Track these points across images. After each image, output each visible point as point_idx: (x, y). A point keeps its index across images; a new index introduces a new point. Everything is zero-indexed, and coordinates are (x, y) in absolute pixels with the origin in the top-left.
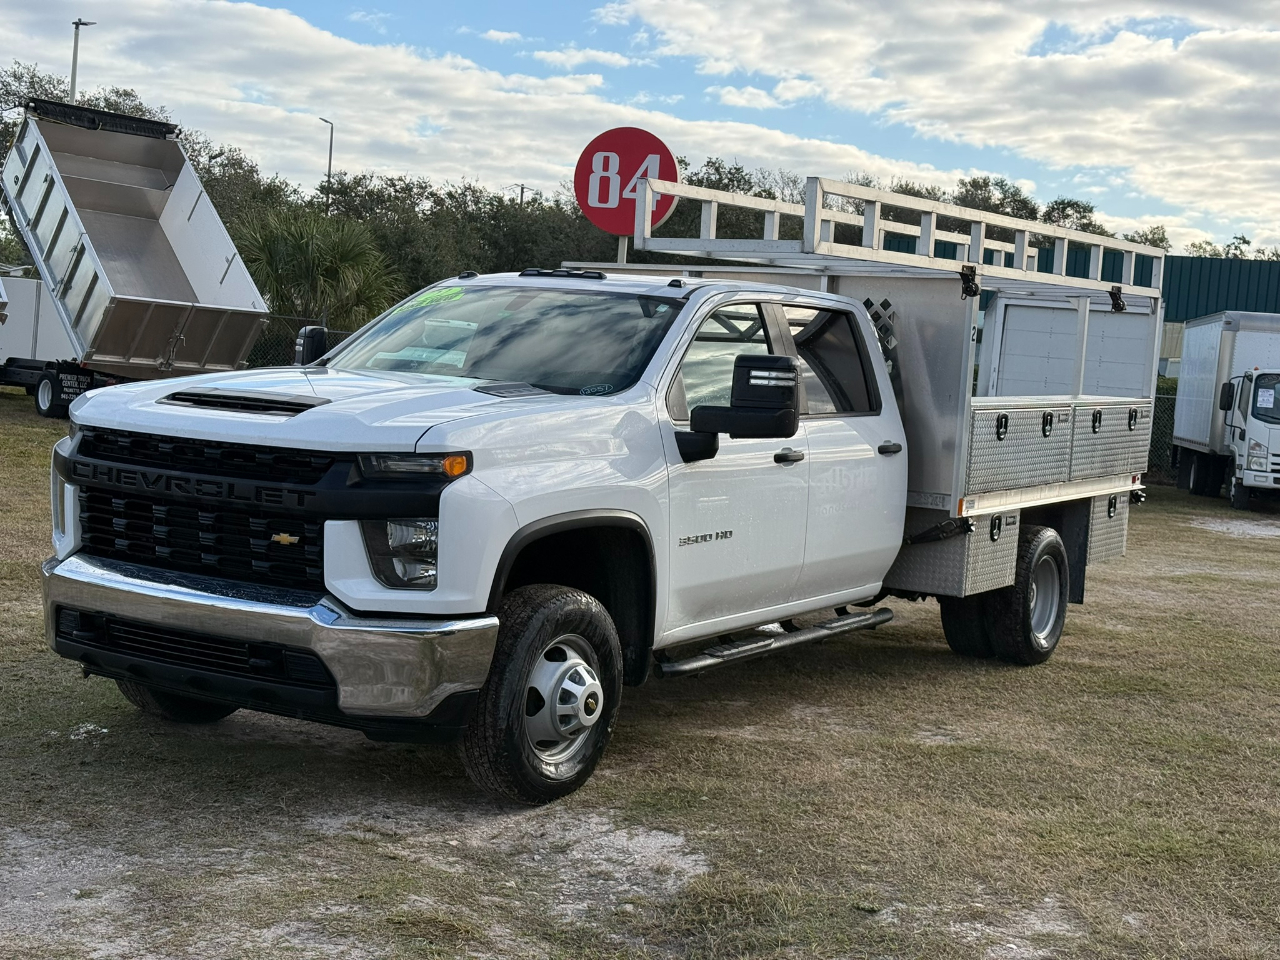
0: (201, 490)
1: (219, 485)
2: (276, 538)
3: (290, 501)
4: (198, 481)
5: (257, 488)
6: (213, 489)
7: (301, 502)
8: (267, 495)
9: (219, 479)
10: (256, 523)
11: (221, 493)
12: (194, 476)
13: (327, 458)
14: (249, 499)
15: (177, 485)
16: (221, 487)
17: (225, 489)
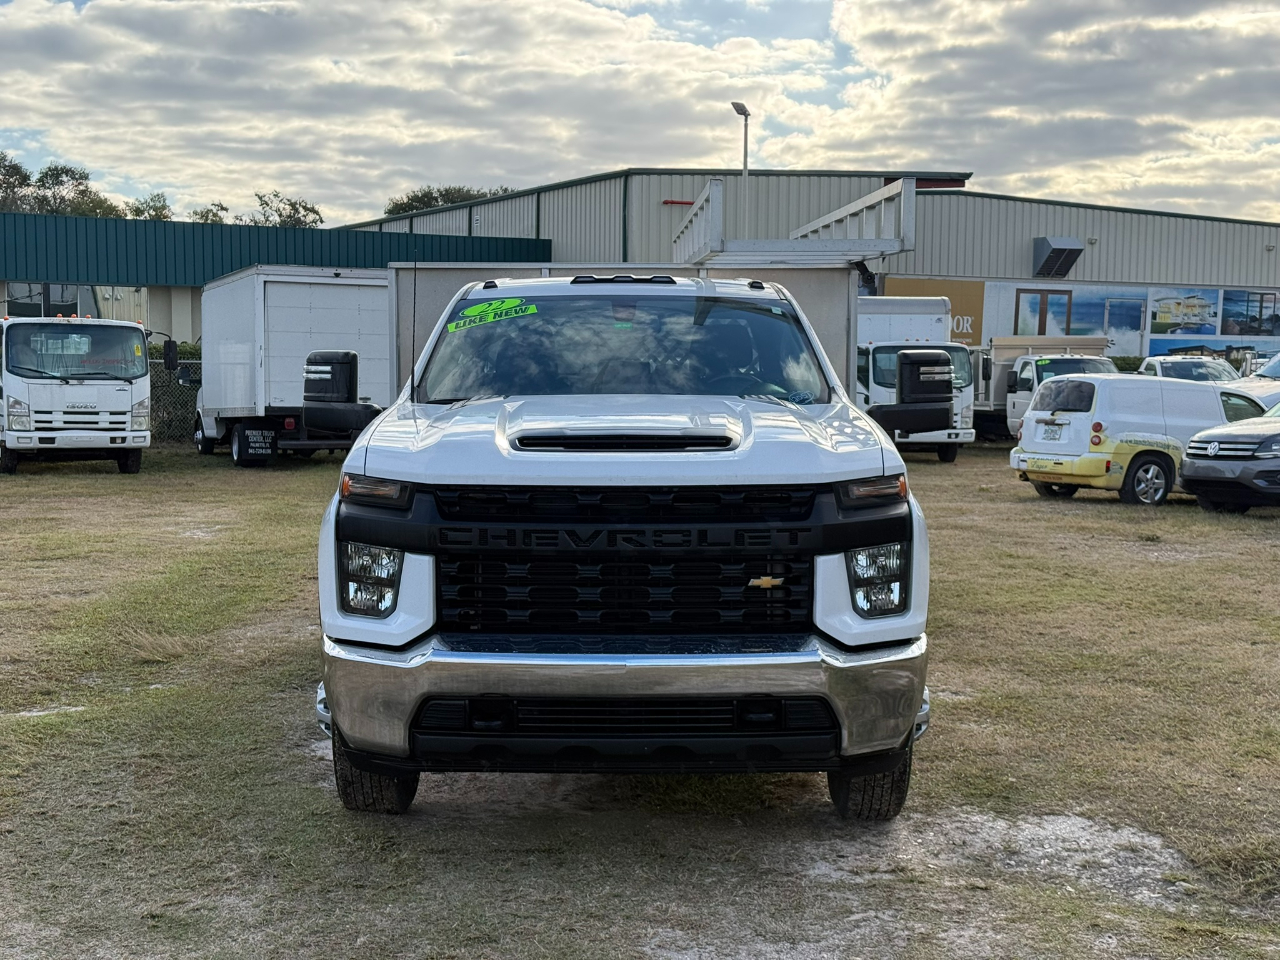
0: (661, 542)
1: (688, 533)
2: (754, 582)
3: (782, 540)
4: (655, 532)
5: (737, 531)
6: (678, 538)
7: (794, 540)
8: (751, 538)
9: (685, 527)
10: (733, 570)
11: (690, 541)
12: (649, 528)
13: (810, 490)
14: (729, 544)
15: (625, 539)
16: (690, 536)
17: (694, 537)
